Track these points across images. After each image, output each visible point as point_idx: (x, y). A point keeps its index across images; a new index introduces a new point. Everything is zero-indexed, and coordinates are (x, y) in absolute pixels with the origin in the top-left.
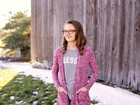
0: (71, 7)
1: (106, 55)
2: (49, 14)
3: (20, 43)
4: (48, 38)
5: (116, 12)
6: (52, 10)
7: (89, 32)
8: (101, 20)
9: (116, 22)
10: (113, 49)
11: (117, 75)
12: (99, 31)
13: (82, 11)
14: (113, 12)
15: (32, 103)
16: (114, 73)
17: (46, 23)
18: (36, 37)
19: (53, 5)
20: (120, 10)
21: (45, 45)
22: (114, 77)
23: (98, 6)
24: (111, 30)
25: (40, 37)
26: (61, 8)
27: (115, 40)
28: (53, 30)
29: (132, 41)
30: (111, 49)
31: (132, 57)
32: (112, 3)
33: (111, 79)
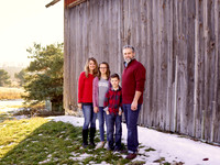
0: (107, 45)
2: (84, 53)
3: (51, 90)
11: (148, 116)
13: (117, 49)
14: (144, 51)
18: (69, 80)
19: (88, 42)
20: (149, 50)
22: (145, 118)
26: (97, 46)
29: (159, 81)
31: (159, 96)
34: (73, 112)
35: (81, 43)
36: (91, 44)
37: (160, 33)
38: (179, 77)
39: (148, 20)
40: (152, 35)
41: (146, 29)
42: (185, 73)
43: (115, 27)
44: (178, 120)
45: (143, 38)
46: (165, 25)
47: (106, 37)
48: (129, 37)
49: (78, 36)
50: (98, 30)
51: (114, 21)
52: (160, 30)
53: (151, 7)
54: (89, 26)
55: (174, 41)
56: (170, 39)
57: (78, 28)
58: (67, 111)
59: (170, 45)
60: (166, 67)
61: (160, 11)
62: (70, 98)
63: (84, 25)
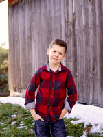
0: (50, 32)
1: (87, 76)
2: (27, 41)
4: (26, 66)
5: (95, 31)
6: (30, 37)
7: (69, 55)
8: (80, 41)
9: (95, 42)
10: (94, 69)
11: (99, 95)
12: (79, 52)
13: (61, 34)
14: (92, 32)
15: (10, 123)
16: (96, 94)
17: (24, 50)
18: (14, 66)
19: (31, 32)
21: (23, 73)
22: (96, 98)
23: (77, 27)
24: (91, 50)
25: (18, 65)
26: (39, 34)
27: (95, 60)
28: (32, 57)
30: (91, 69)
32: (90, 23)
33: (93, 101)
34: (17, 93)
35: (24, 33)
36: (34, 33)
43: (58, 14)
47: (49, 25)
49: (21, 27)
50: (40, 20)
51: (57, 8)
54: (31, 18)
57: (20, 21)
58: (12, 92)
62: (14, 82)
63: (27, 18)
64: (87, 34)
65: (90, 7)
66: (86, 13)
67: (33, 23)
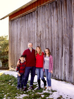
0: (30, 38)
2: (18, 41)
4: (18, 54)
6: (20, 39)
8: (43, 45)
13: (35, 40)
15: (8, 84)
17: (17, 46)
18: (11, 54)
20: (50, 40)
23: (42, 38)
25: (14, 54)
28: (21, 50)
29: (55, 56)
31: (56, 63)
34: (13, 69)
35: (17, 36)
36: (22, 38)
37: (55, 33)
38: (65, 54)
39: (50, 27)
40: (52, 34)
41: (49, 32)
42: (68, 52)
43: (33, 30)
44: (65, 75)
45: (47, 35)
46: (58, 30)
47: (29, 35)
48: (41, 35)
50: (25, 31)
51: (33, 27)
52: (55, 32)
53: (51, 21)
54: (21, 29)
55: (62, 38)
56: (60, 36)
57: (15, 30)
58: (11, 68)
59: (60, 39)
60: (59, 49)
61: (56, 23)
62: (12, 63)
63: (19, 29)
64: (46, 42)
65: (47, 30)
66: (46, 32)
67: (22, 32)
